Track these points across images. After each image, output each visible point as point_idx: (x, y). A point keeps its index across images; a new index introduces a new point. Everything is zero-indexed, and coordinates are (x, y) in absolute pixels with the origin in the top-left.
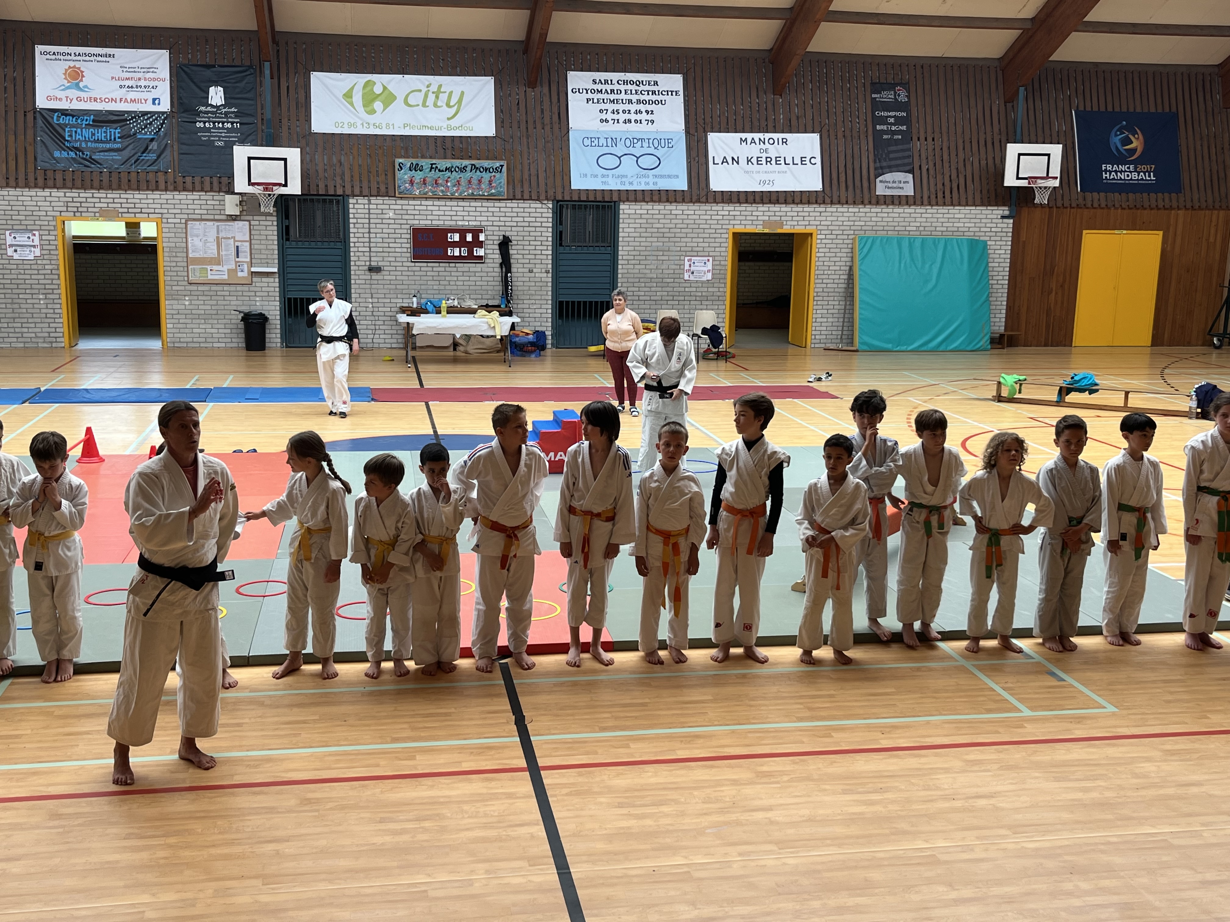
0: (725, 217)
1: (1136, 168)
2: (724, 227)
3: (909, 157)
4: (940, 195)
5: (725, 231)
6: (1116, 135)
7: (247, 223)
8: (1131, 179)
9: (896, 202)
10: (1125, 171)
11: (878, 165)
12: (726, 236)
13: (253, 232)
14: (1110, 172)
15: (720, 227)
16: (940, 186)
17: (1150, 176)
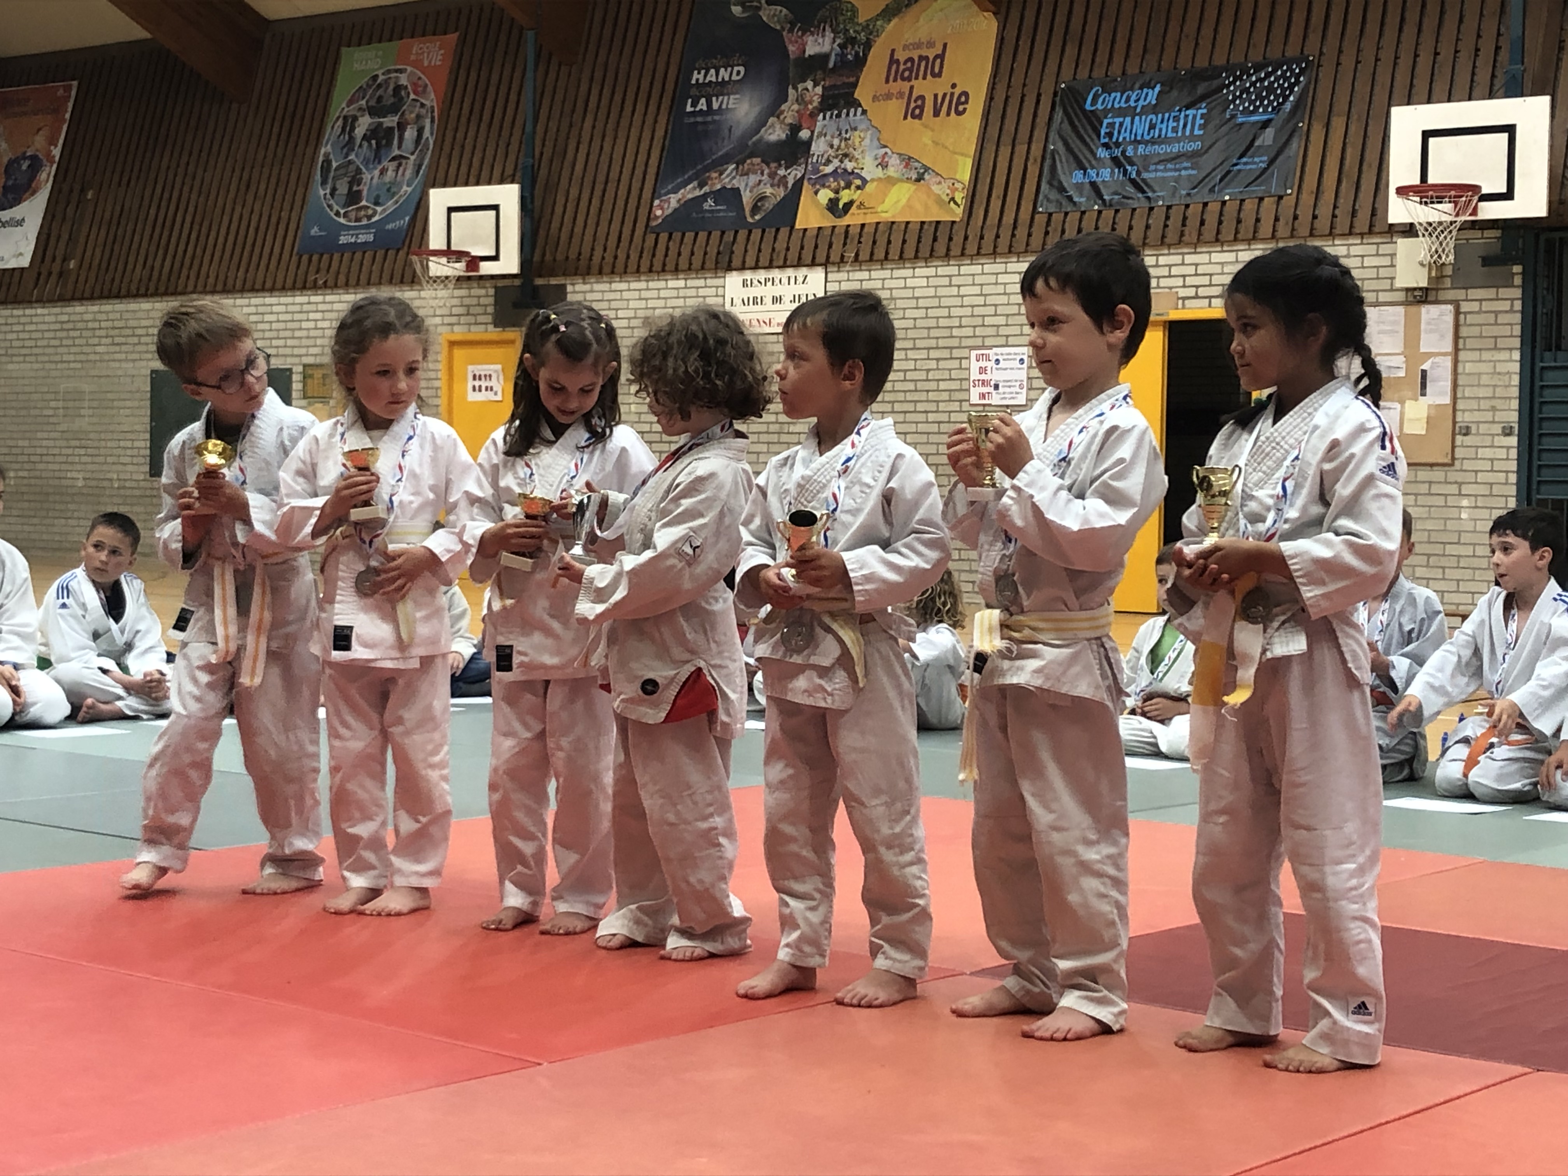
7: (1450, 307)
13: (1464, 331)
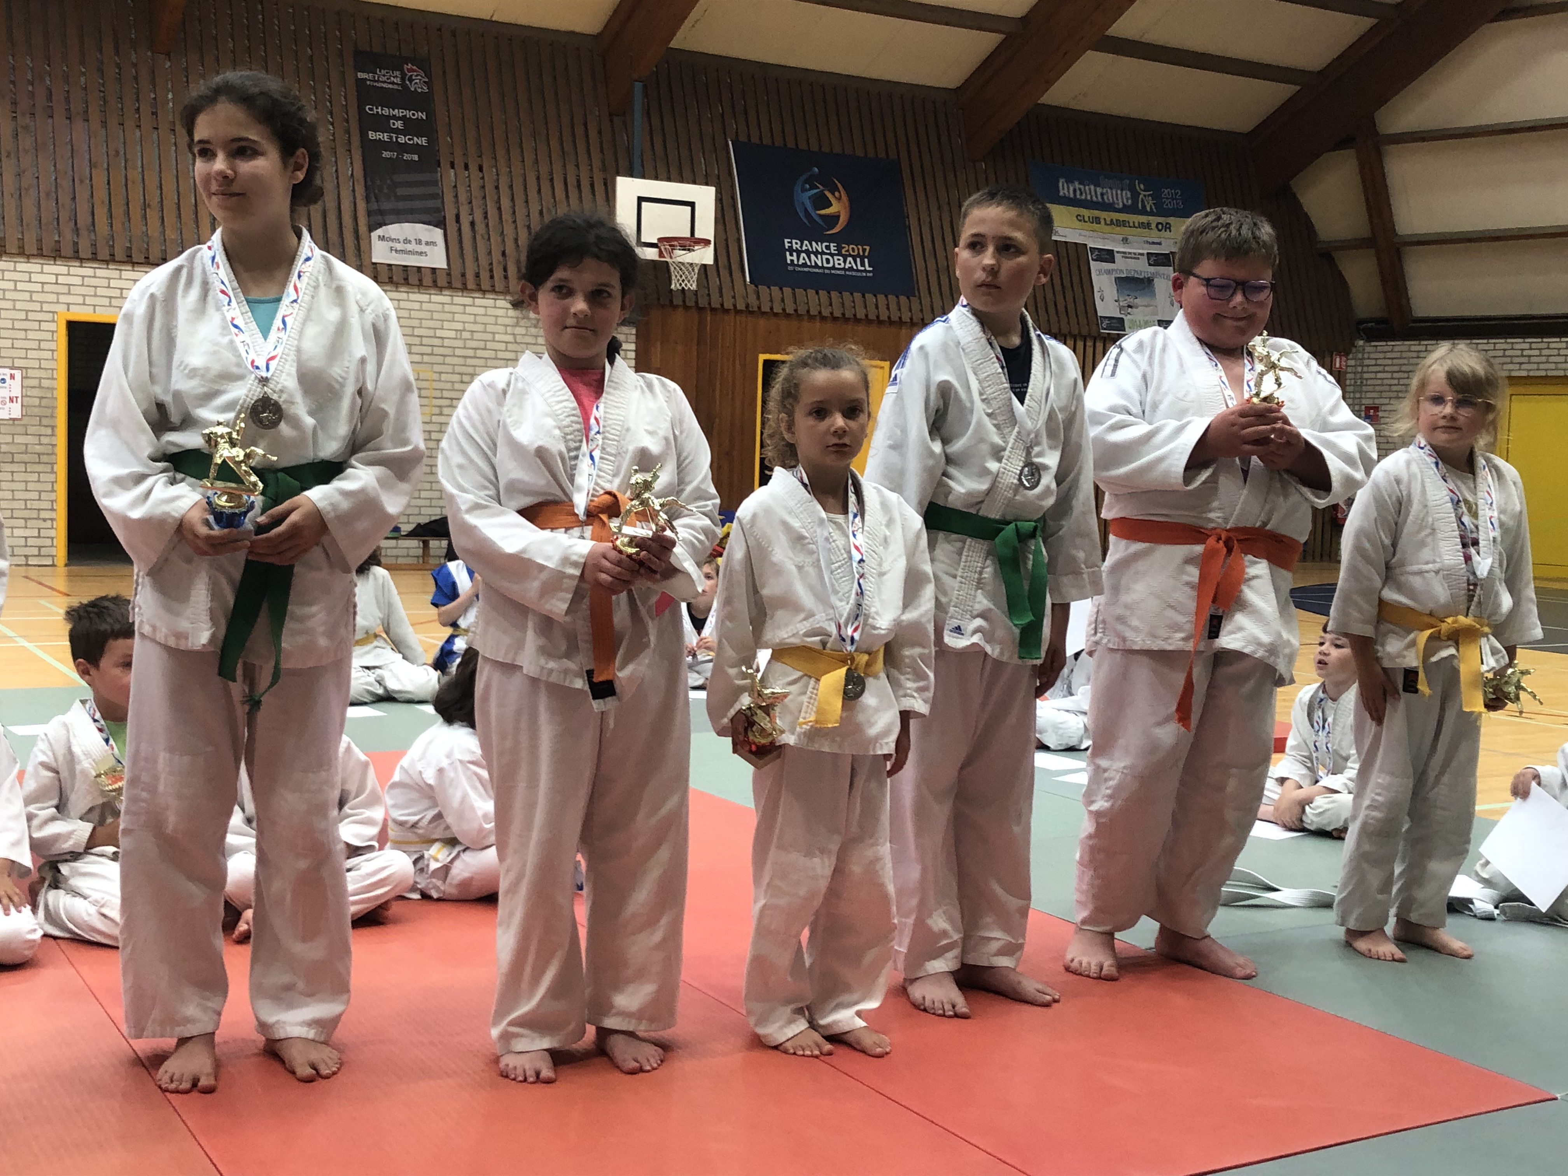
0: (47, 288)
1: (839, 249)
2: (46, 307)
3: (434, 196)
4: (498, 273)
5: (49, 317)
6: (804, 190)
8: (833, 268)
9: (413, 279)
10: (823, 253)
11: (374, 206)
12: (52, 327)
14: (799, 252)
15: (37, 307)
16: (496, 256)
17: (863, 264)
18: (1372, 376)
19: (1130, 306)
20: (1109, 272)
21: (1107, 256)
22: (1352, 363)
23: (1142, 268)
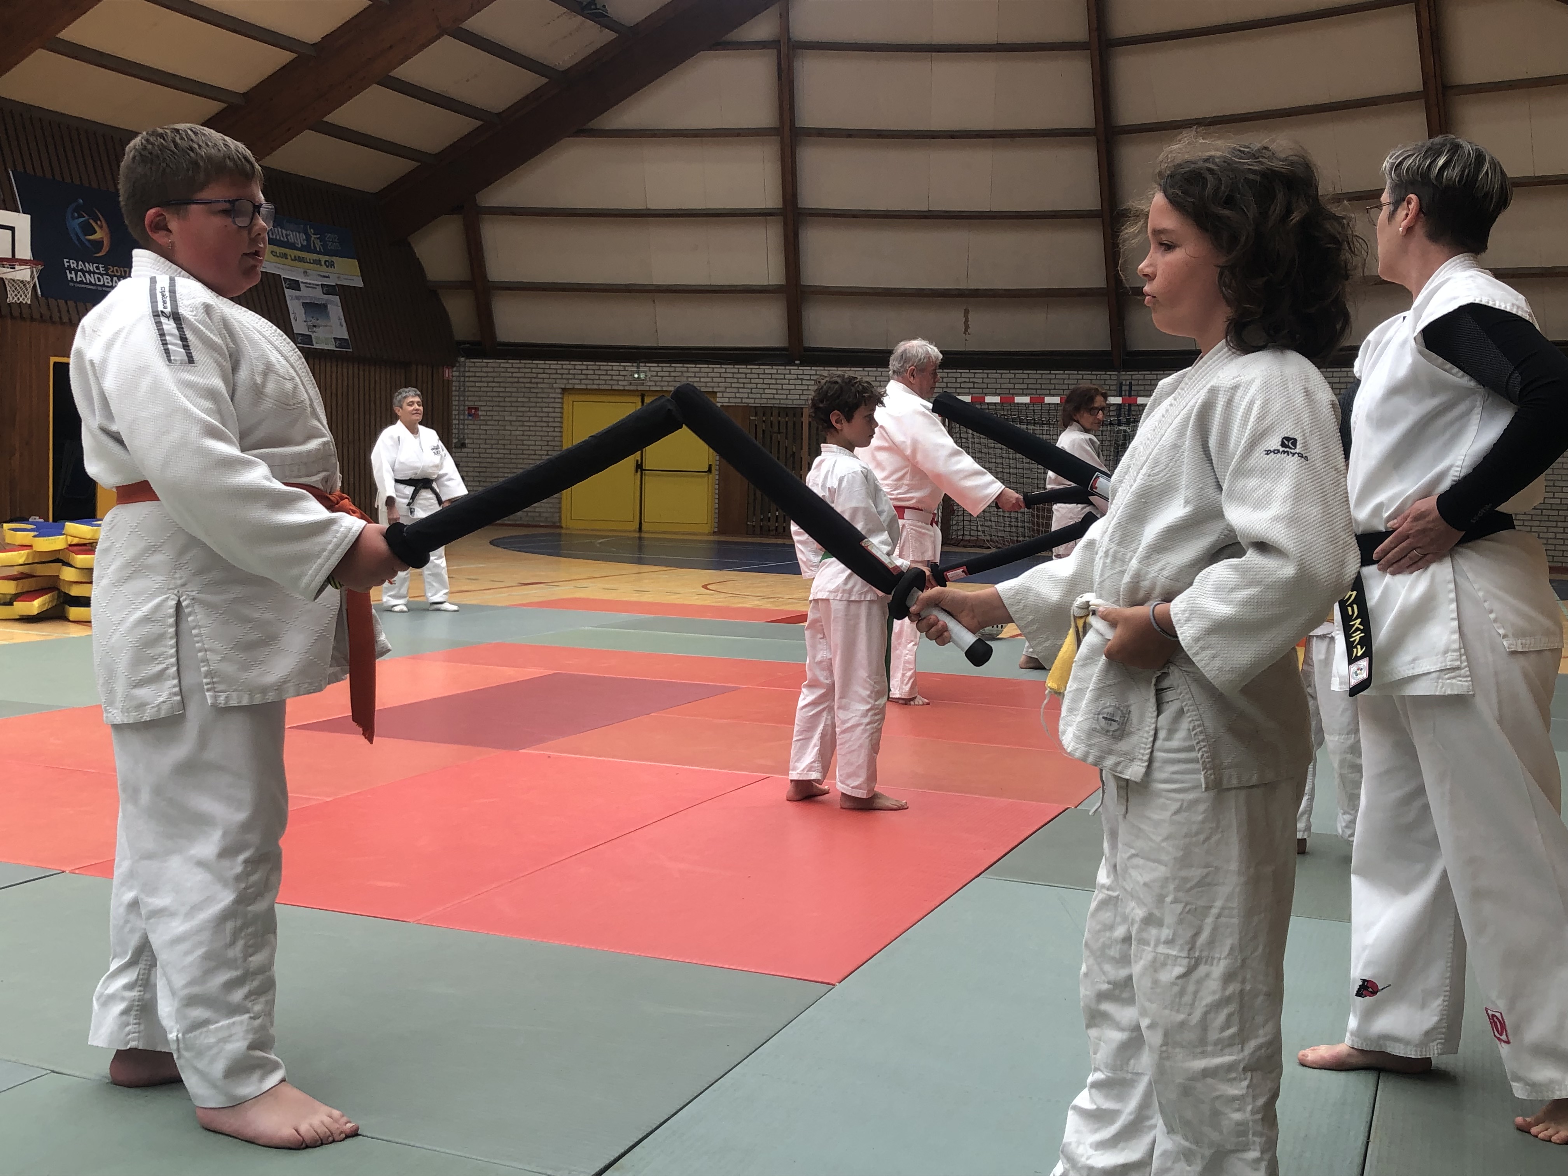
1: (106, 269)
6: (74, 218)
8: (104, 285)
10: (94, 273)
14: (76, 271)
18: (473, 384)
19: (314, 326)
20: (298, 298)
21: (295, 285)
22: (457, 374)
23: (318, 295)
